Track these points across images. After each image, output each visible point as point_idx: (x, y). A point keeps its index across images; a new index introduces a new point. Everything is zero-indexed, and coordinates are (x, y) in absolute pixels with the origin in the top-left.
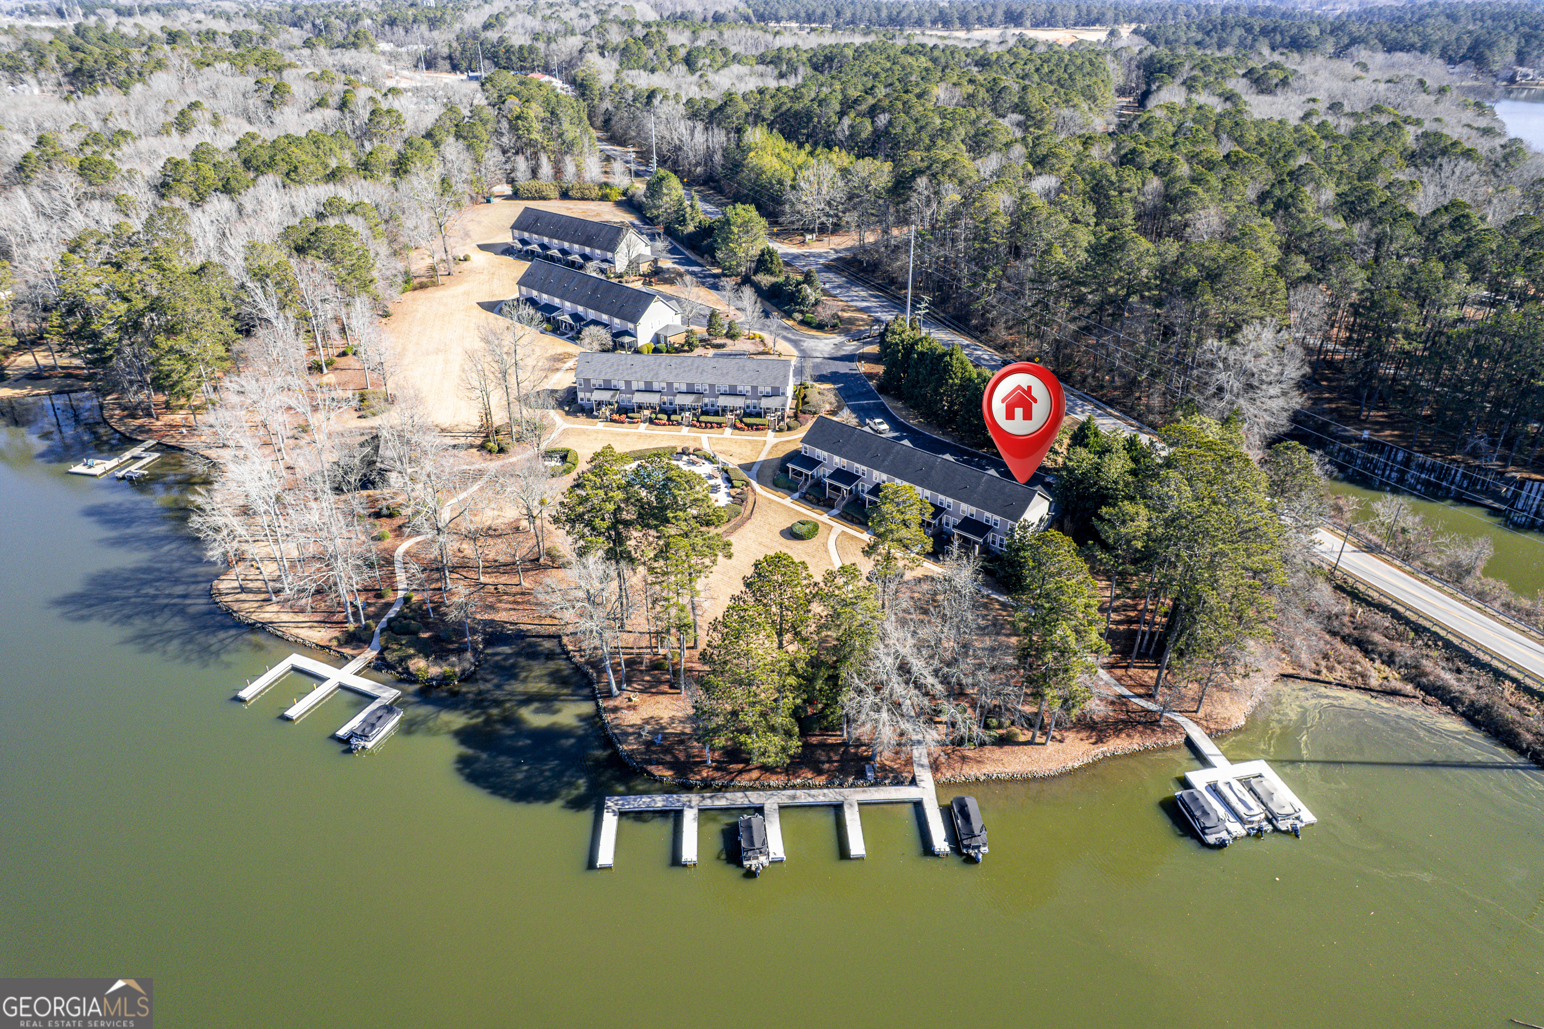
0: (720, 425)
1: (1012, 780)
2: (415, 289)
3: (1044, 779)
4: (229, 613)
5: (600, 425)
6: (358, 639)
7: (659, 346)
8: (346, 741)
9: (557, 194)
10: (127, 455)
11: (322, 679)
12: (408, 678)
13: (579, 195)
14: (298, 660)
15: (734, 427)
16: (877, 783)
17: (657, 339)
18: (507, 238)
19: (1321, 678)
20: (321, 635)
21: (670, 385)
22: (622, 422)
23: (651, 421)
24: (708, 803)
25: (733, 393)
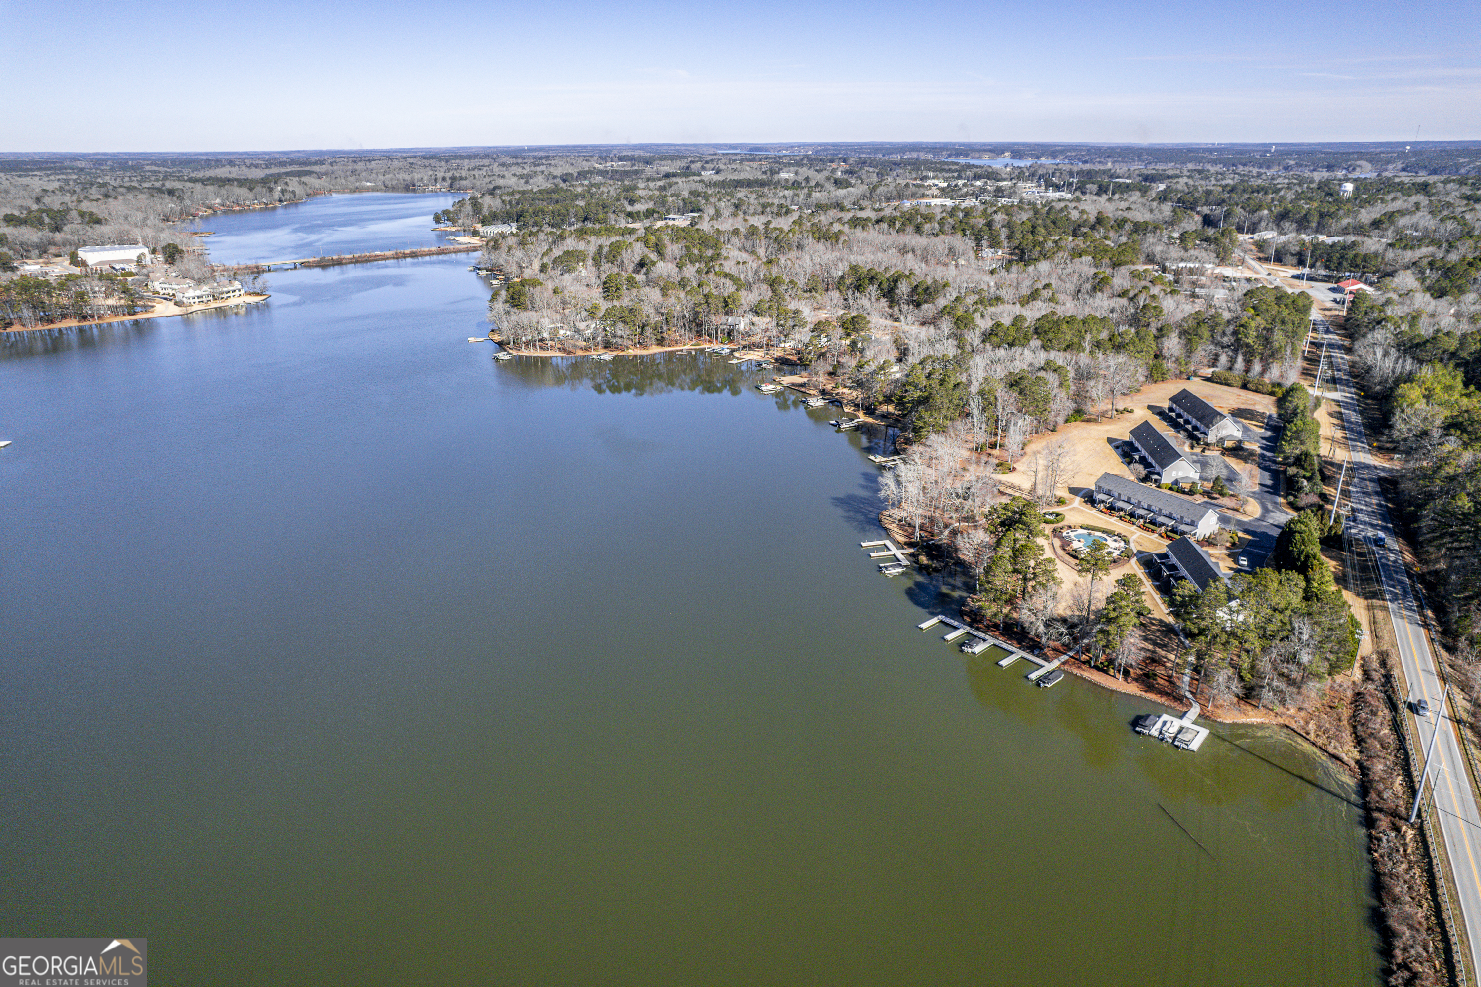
0: (1153, 531)
1: (1090, 682)
2: (1083, 421)
3: (1103, 688)
4: (880, 521)
5: (1094, 511)
6: (910, 544)
7: (1175, 487)
8: (880, 568)
9: (1240, 383)
10: (892, 458)
11: (889, 550)
12: (917, 562)
13: (1254, 388)
14: (888, 543)
15: (1160, 535)
16: (1038, 656)
17: (1176, 482)
18: (1165, 405)
19: (1308, 737)
20: (902, 539)
21: (1139, 502)
22: (1106, 513)
23: (1120, 518)
24: (971, 631)
25: (1170, 517)
